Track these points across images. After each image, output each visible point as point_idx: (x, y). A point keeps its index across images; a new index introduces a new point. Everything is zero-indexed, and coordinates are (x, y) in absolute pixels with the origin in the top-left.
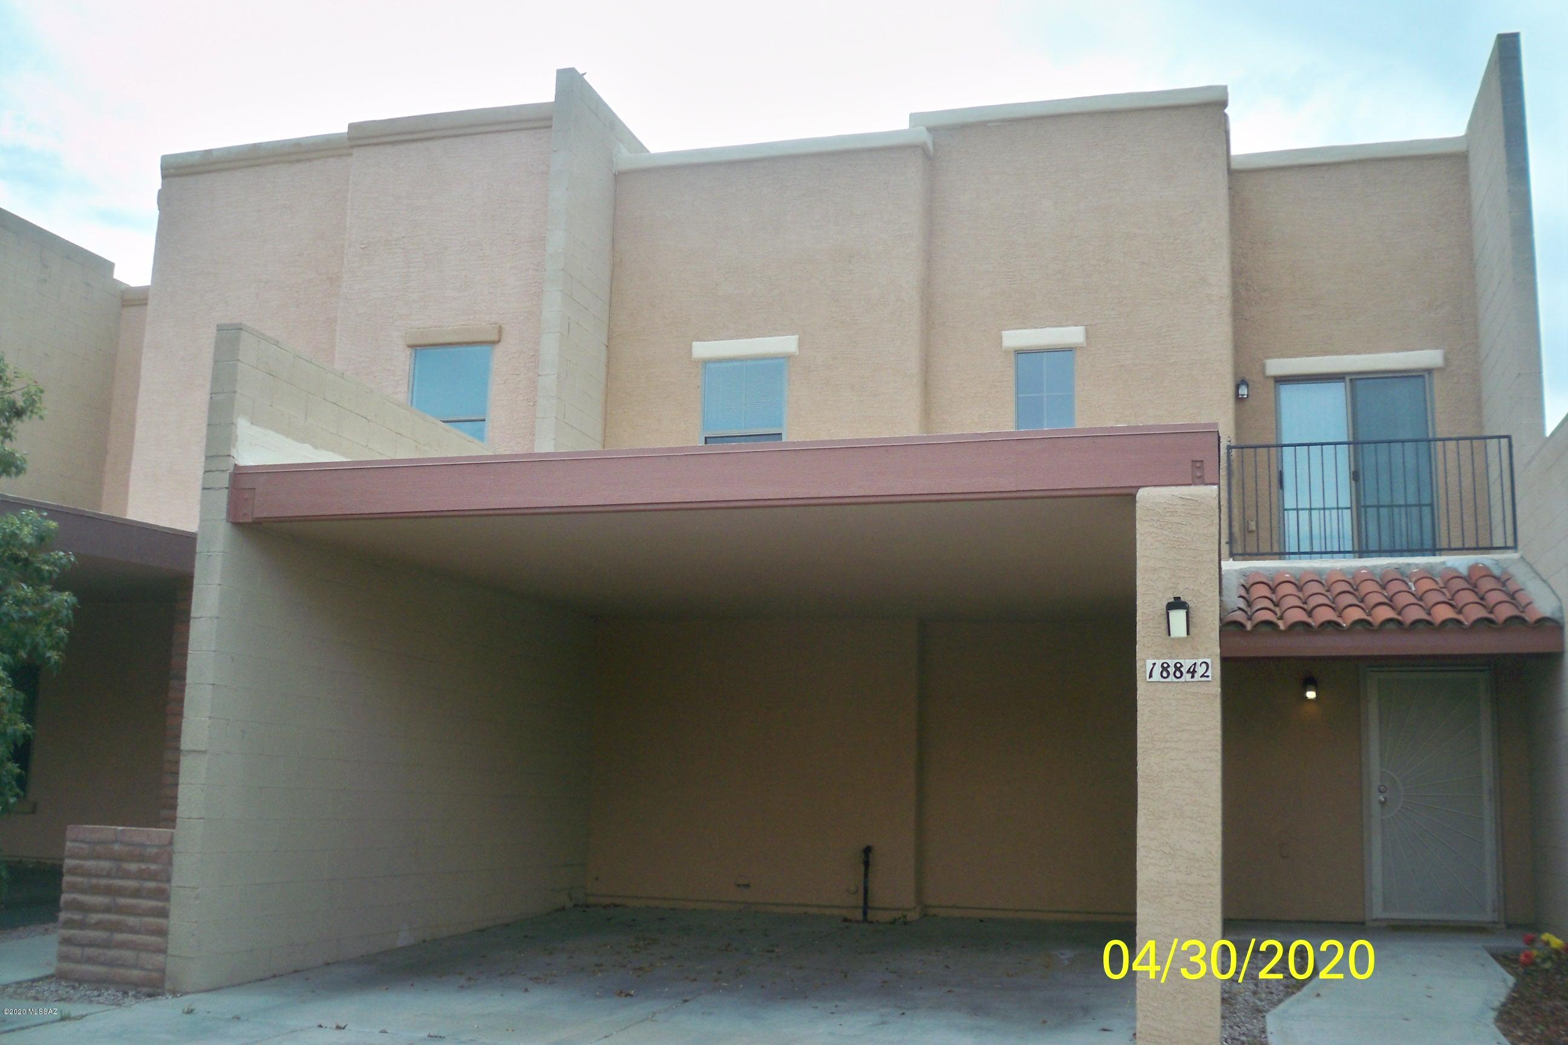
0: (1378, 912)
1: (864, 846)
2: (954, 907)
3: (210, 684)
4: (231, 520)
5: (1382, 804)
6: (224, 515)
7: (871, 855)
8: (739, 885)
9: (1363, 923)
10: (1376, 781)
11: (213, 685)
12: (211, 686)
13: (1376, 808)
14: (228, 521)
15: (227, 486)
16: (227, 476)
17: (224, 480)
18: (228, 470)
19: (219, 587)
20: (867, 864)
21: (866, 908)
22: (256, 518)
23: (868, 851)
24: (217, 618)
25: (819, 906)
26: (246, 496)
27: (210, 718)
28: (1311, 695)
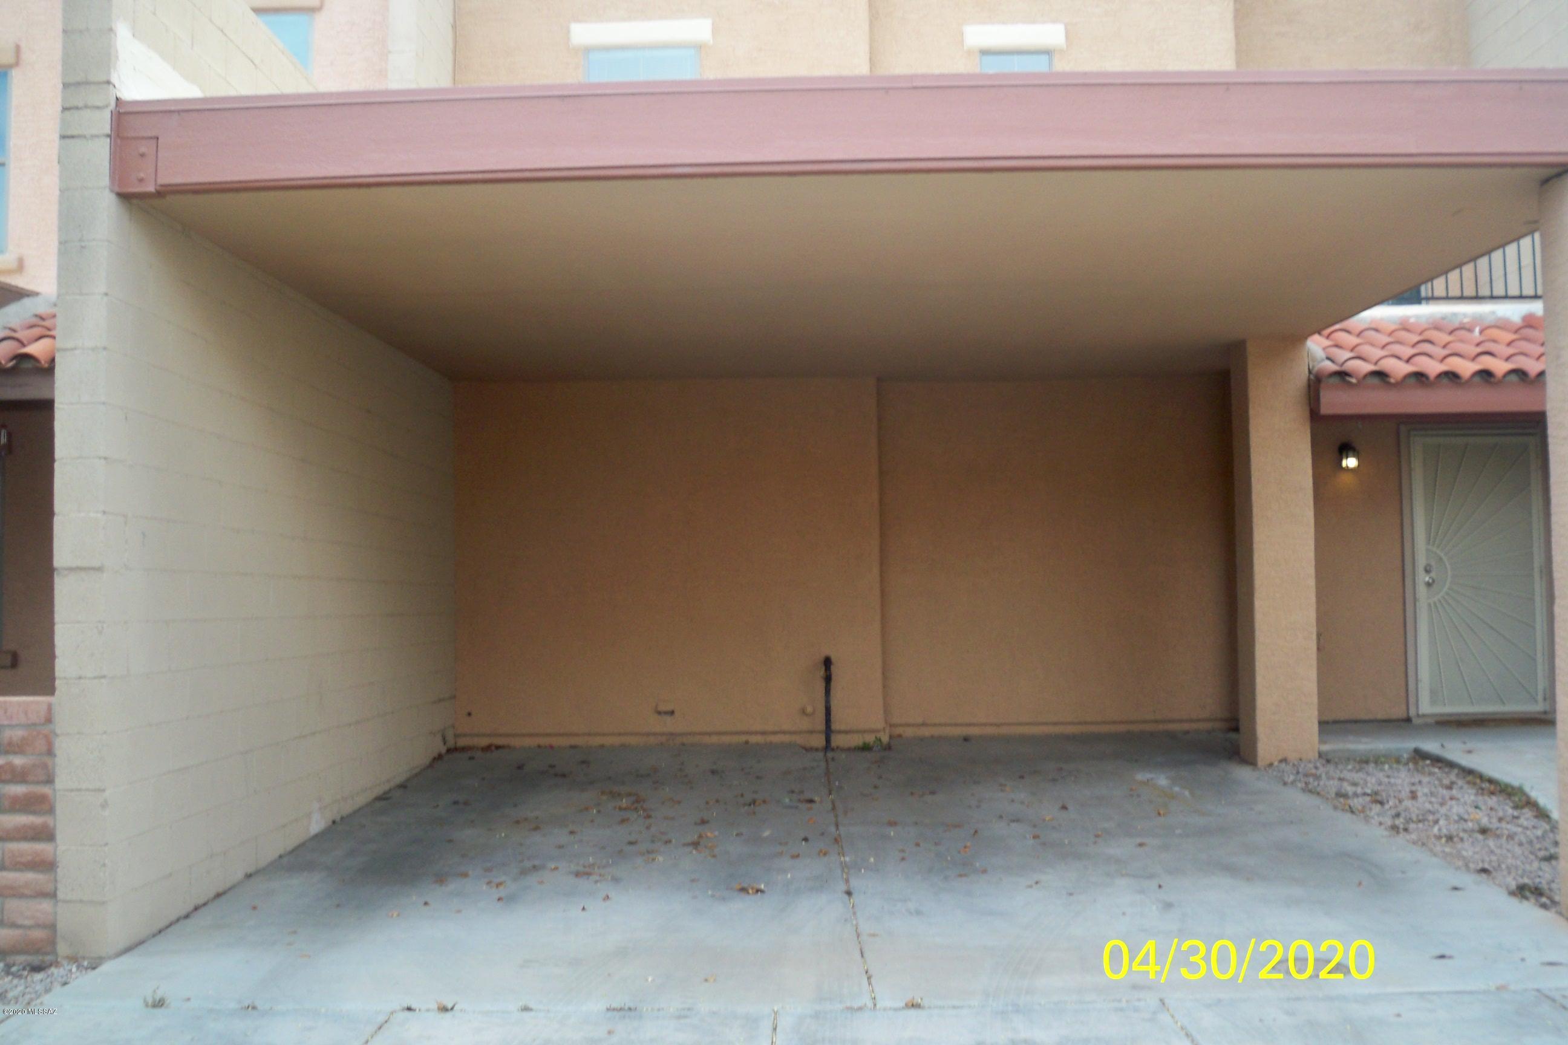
0: (1426, 706)
1: (822, 659)
2: (924, 724)
3: (100, 458)
4: (117, 189)
5: (1429, 585)
6: (106, 181)
7: (833, 668)
8: (659, 713)
9: (1408, 720)
10: (1421, 561)
11: (105, 458)
12: (103, 461)
13: (1422, 590)
14: (112, 191)
15: (108, 131)
16: (107, 115)
17: (103, 122)
18: (107, 106)
19: (105, 299)
20: (828, 679)
21: (828, 731)
22: (162, 186)
23: (827, 662)
24: (105, 348)
25: (763, 733)
26: (143, 150)
27: (104, 512)
28: (1351, 462)
